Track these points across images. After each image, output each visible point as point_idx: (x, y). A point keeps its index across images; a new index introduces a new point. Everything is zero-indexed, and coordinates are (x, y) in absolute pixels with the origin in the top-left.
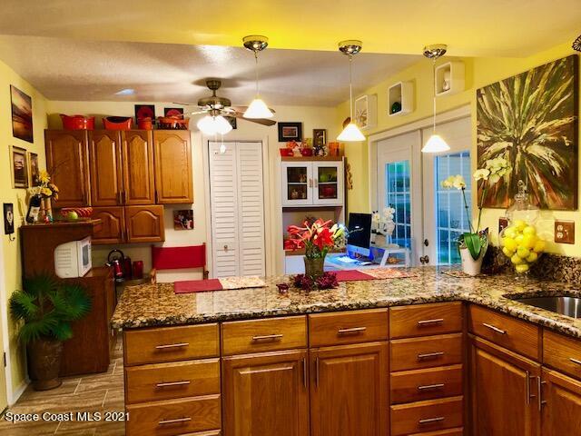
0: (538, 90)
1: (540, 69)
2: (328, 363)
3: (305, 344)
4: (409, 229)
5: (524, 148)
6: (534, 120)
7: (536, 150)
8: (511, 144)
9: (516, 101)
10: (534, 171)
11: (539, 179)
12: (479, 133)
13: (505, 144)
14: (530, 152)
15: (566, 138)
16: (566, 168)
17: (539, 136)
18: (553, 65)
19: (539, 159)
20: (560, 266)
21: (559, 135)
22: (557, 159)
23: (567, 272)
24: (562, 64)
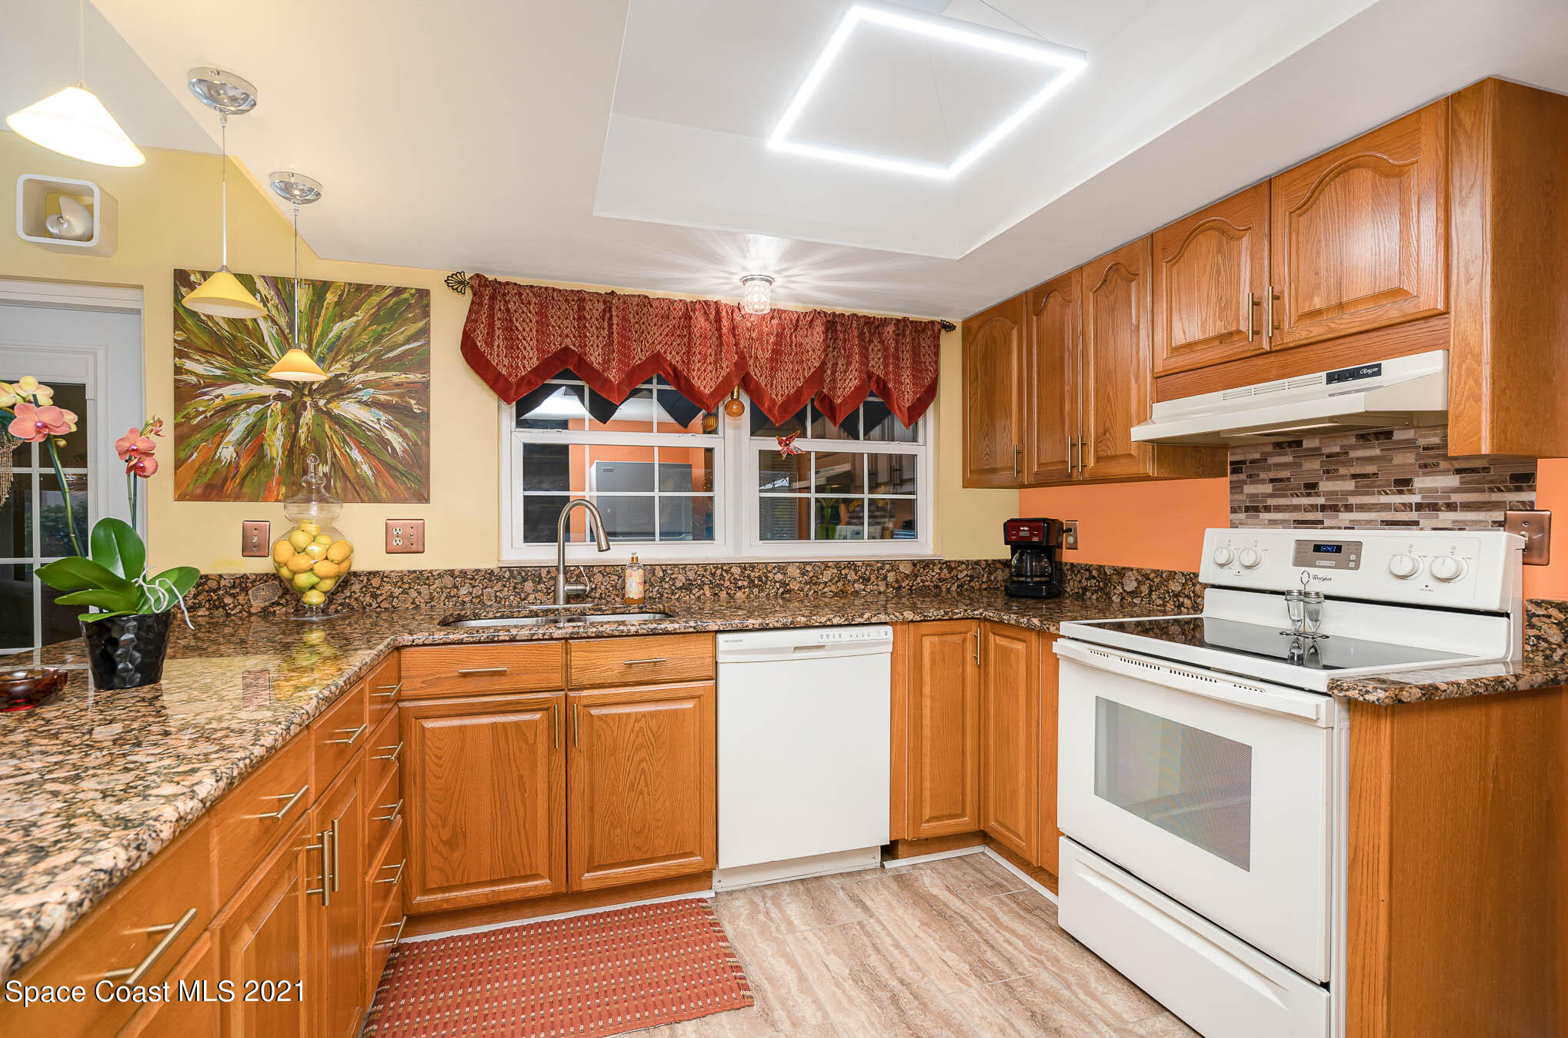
0: (354, 319)
1: (362, 290)
5: (322, 403)
7: (349, 409)
8: (289, 393)
9: (302, 322)
10: (344, 441)
11: (356, 455)
12: (180, 354)
13: (271, 391)
14: (336, 411)
15: (413, 402)
16: (416, 444)
17: (359, 390)
18: (388, 292)
19: (358, 425)
20: (407, 586)
21: (401, 396)
22: (396, 429)
23: (420, 593)
24: (406, 295)
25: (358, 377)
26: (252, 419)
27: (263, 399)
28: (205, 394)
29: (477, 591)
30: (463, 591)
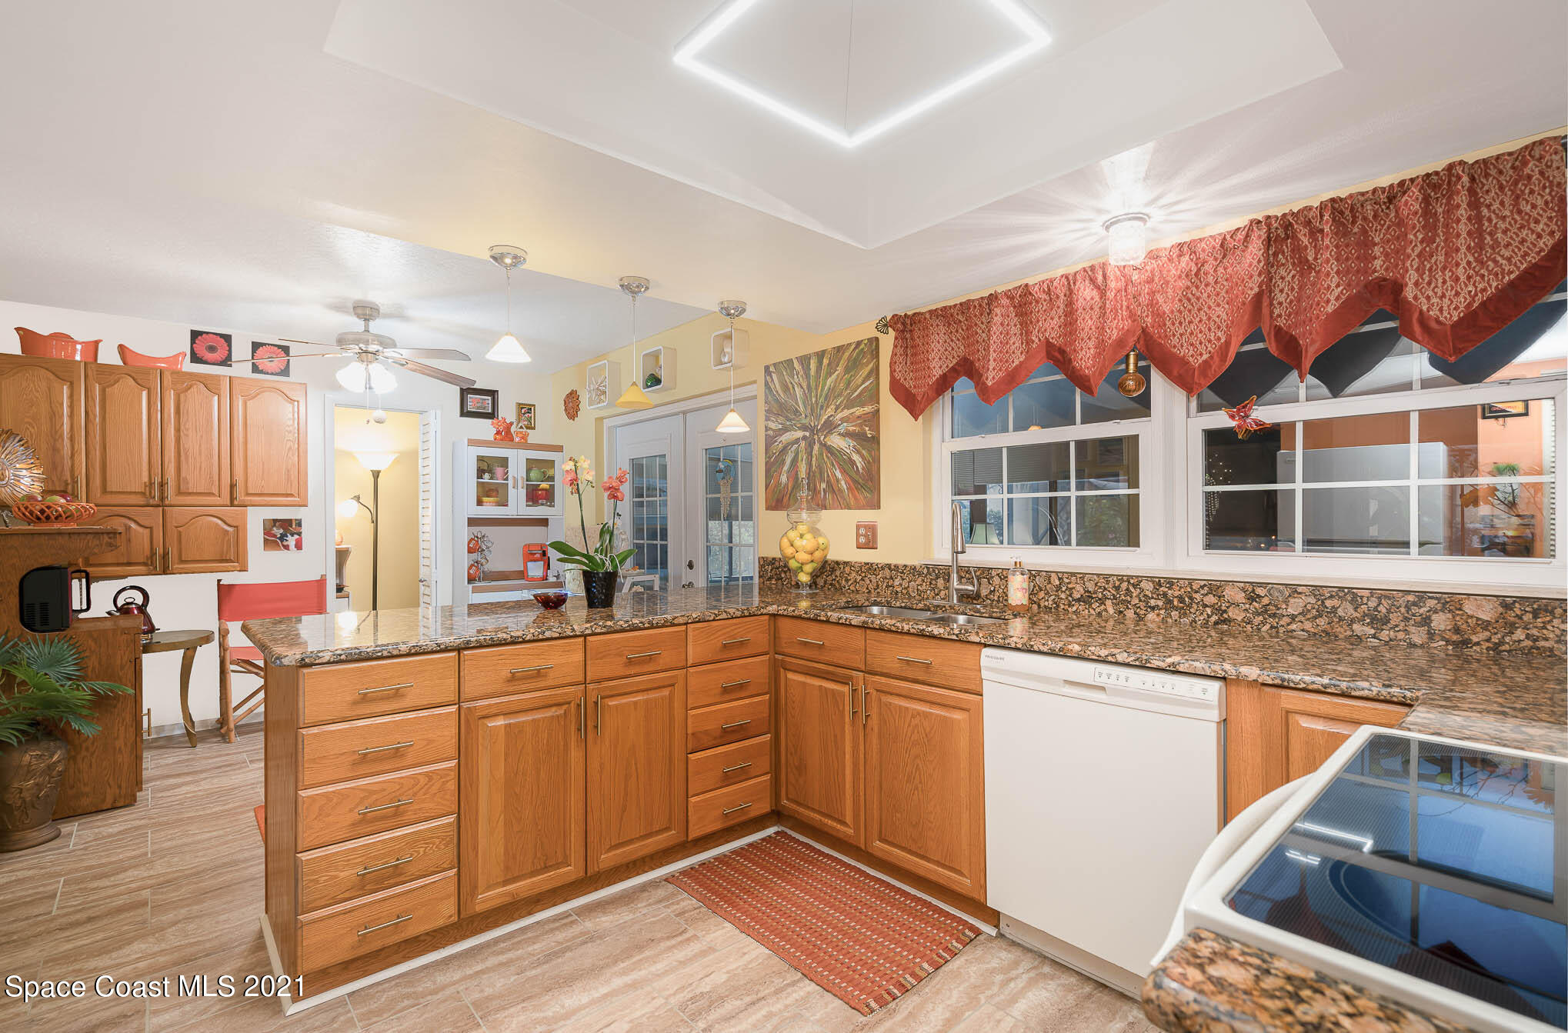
0: (837, 373)
1: (840, 350)
2: (612, 703)
3: (581, 678)
4: (664, 549)
5: (822, 439)
6: (833, 407)
7: (836, 441)
8: (807, 434)
9: (813, 384)
10: (833, 465)
11: (838, 474)
12: (767, 419)
13: (800, 434)
14: (829, 443)
15: (867, 429)
16: (869, 462)
17: (839, 425)
18: (853, 346)
19: (839, 451)
20: (863, 575)
21: (860, 425)
22: (858, 452)
23: (871, 581)
24: (862, 346)
25: (840, 415)
26: (793, 455)
27: (797, 441)
28: (776, 441)
29: (905, 584)
30: (897, 582)
